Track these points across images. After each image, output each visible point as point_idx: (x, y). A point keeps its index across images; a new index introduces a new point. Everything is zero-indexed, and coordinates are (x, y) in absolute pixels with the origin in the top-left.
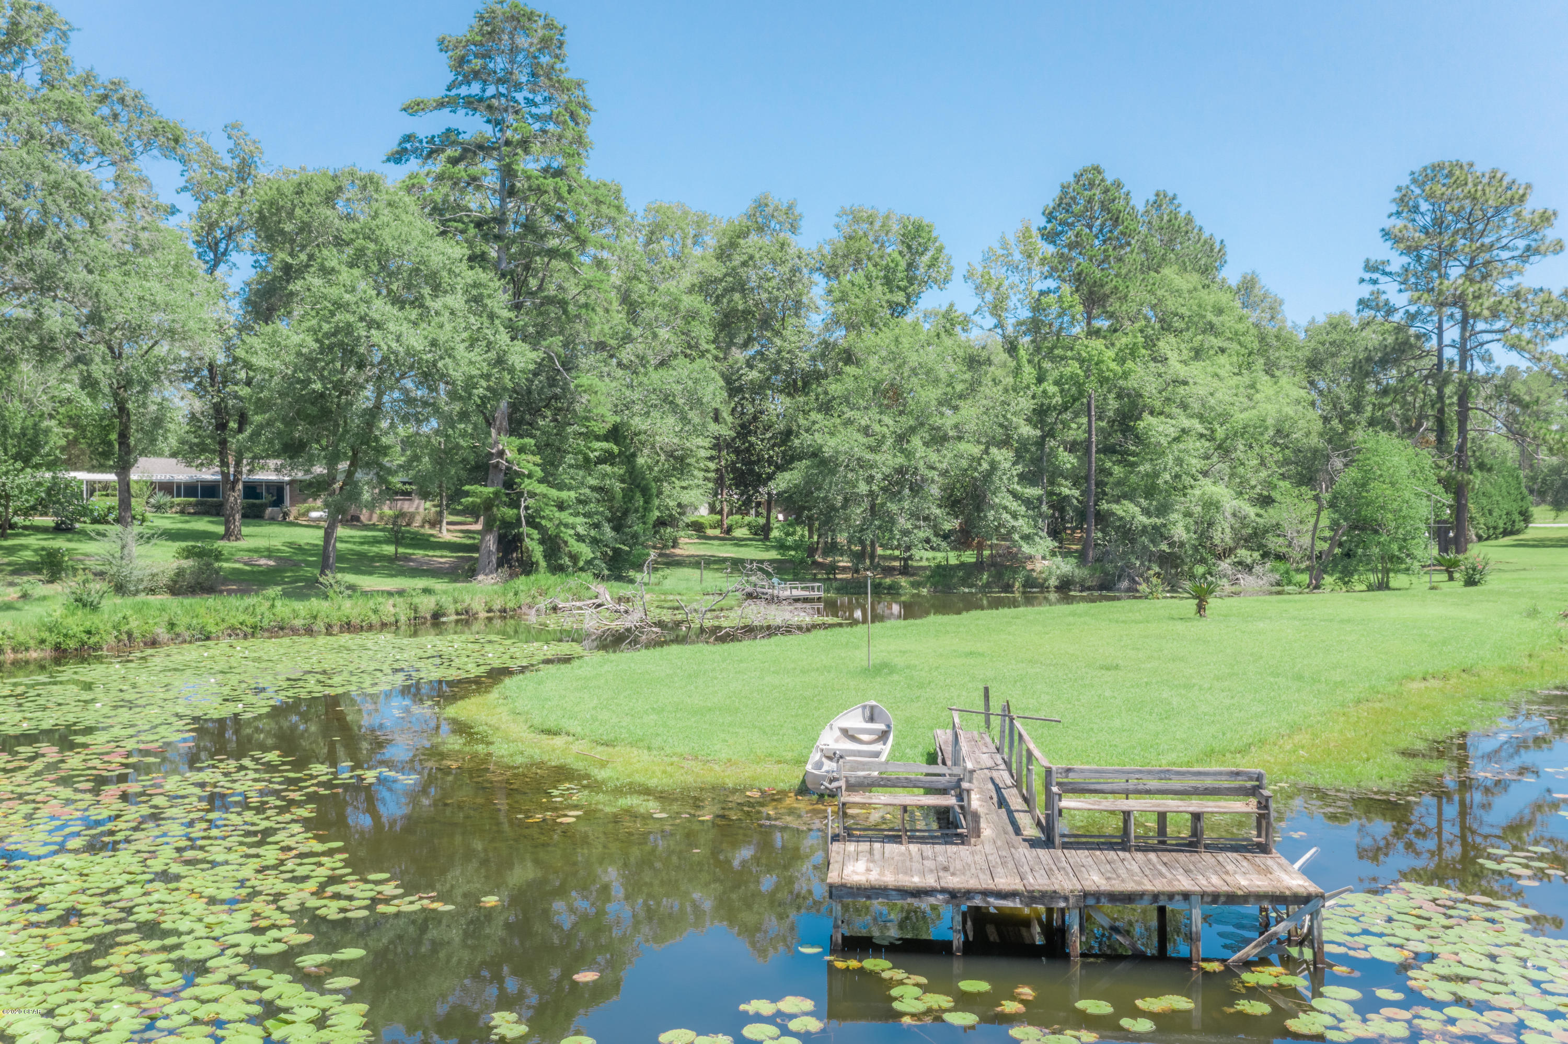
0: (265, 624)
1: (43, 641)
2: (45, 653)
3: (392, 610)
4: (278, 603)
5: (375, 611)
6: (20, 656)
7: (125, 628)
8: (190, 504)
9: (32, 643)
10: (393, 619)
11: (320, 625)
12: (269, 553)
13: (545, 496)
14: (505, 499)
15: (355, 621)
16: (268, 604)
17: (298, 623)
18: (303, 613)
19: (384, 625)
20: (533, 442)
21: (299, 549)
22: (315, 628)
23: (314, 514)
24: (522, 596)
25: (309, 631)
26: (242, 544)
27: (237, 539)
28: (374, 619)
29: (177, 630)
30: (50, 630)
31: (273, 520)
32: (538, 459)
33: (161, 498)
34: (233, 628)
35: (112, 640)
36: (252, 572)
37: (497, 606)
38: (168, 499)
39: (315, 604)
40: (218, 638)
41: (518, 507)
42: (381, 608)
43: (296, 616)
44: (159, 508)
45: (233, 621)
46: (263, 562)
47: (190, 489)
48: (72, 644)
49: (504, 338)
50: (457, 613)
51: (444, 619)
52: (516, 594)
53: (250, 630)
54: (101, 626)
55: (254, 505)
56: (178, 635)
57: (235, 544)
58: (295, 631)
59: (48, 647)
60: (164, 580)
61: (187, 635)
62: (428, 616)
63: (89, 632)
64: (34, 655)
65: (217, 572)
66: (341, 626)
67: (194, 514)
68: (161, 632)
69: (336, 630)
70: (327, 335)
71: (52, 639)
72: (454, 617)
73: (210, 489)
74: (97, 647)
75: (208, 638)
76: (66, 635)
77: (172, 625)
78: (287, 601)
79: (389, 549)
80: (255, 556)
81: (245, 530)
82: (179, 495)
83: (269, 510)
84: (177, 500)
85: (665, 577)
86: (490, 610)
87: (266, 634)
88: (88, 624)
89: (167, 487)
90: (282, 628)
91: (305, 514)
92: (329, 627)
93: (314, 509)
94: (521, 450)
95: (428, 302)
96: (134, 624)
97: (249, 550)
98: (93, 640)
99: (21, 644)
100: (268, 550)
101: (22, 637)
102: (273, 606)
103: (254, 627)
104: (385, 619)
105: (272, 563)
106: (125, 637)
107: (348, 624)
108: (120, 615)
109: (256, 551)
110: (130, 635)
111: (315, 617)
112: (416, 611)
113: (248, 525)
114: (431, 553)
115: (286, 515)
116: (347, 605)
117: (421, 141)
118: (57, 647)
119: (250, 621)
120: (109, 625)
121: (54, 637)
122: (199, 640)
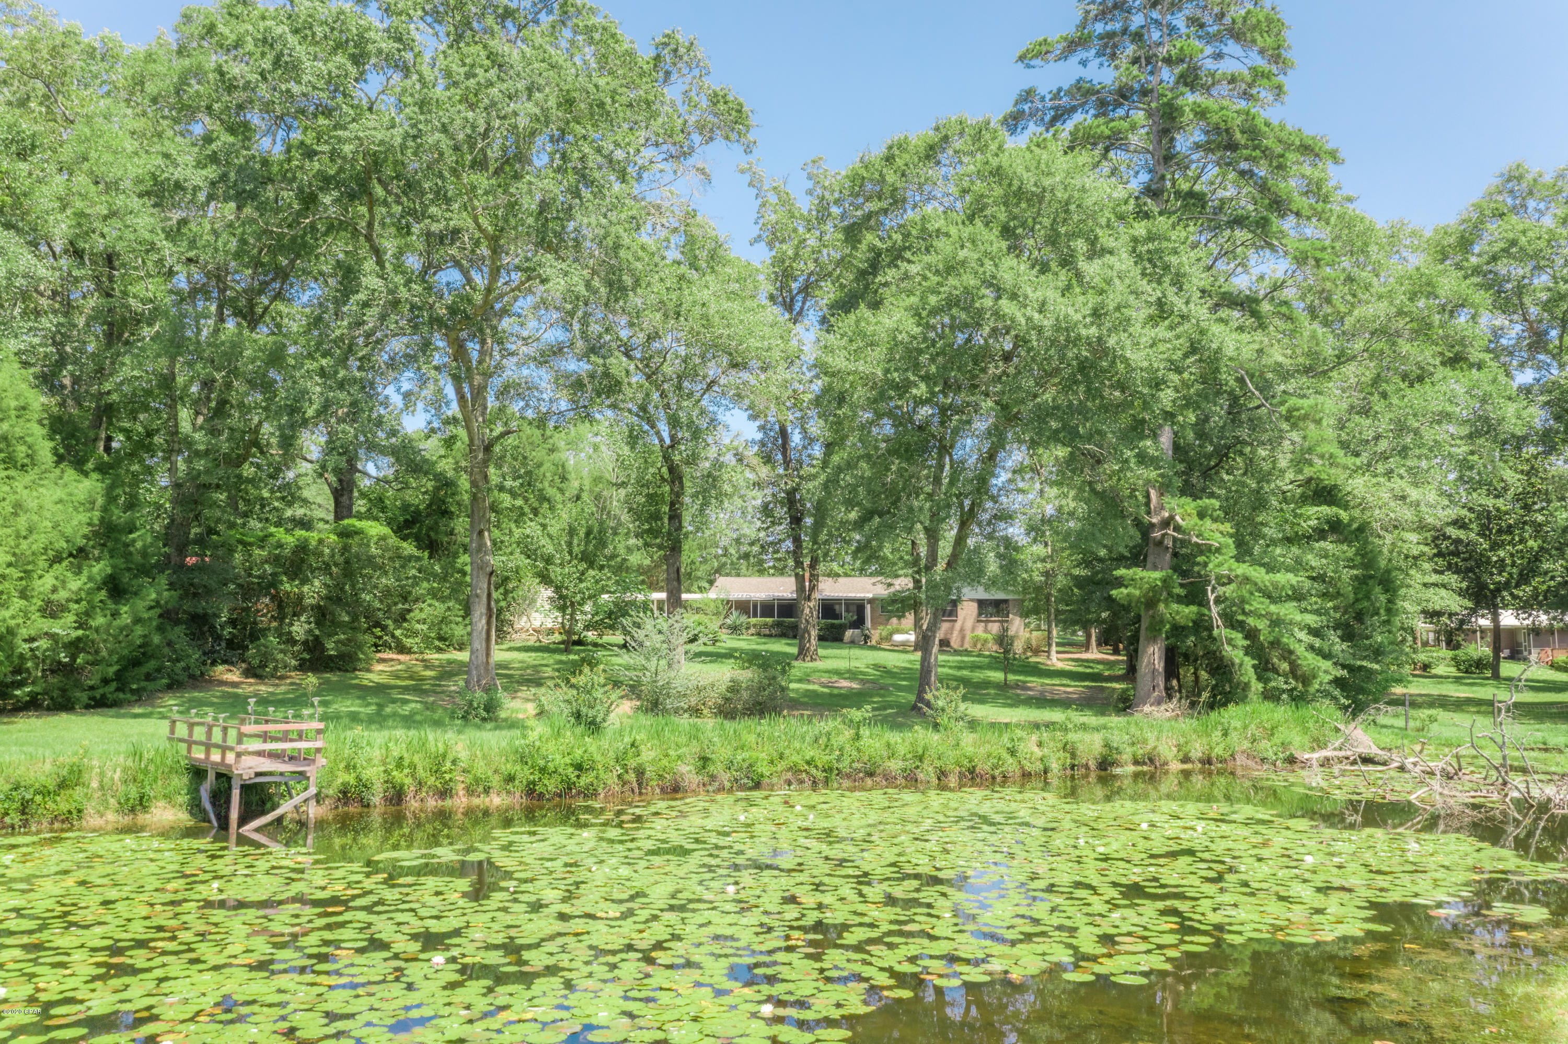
0: (844, 765)
1: (510, 779)
2: (512, 800)
3: (1038, 752)
4: (865, 732)
5: (1012, 752)
6: (476, 801)
7: (632, 763)
8: (765, 625)
9: (496, 781)
10: (1039, 766)
11: (927, 773)
12: (852, 674)
13: (1247, 579)
14: (1178, 590)
15: (983, 767)
16: (849, 733)
17: (895, 766)
18: (902, 750)
19: (1026, 775)
20: (1216, 503)
21: (887, 672)
22: (921, 776)
23: (898, 638)
24: (1234, 736)
25: (911, 780)
26: (819, 664)
27: (812, 660)
28: (1010, 764)
29: (711, 768)
30: (523, 760)
31: (853, 643)
32: (1228, 527)
33: (735, 617)
34: (794, 769)
35: (612, 780)
36: (831, 695)
37: (1197, 752)
38: (743, 619)
39: (921, 735)
40: (772, 787)
41: (1202, 602)
42: (1021, 746)
43: (891, 756)
44: (735, 629)
45: (796, 758)
46: (845, 684)
47: (767, 608)
48: (551, 785)
49: (1200, 311)
50: (1136, 762)
51: (1118, 771)
52: (1225, 734)
53: (820, 775)
54: (598, 757)
55: (833, 625)
56: (713, 778)
57: (811, 664)
58: (889, 779)
59: (518, 788)
60: (714, 698)
61: (725, 778)
62: (1092, 764)
63: (579, 767)
64: (496, 800)
65: (783, 689)
66: (961, 775)
67: (770, 636)
68: (687, 771)
69: (953, 781)
70: (934, 312)
71: (524, 774)
72: (1131, 769)
73: (787, 609)
74: (590, 793)
75: (757, 786)
76: (543, 770)
77: (705, 760)
78: (877, 730)
79: (997, 676)
80: (835, 678)
81: (821, 652)
82: (755, 616)
83: (849, 633)
84: (753, 620)
85: (1433, 720)
86: (1186, 760)
87: (847, 783)
88: (578, 753)
89: (744, 607)
90: (871, 774)
91: (888, 638)
92: (942, 774)
93: (898, 631)
94: (1201, 515)
95: (1082, 265)
96: (648, 755)
97: (828, 672)
98: (584, 781)
99: (477, 780)
100: (849, 671)
101: (480, 768)
102: (857, 737)
103: (828, 770)
104: (1028, 767)
105: (855, 685)
106: (631, 777)
107: (972, 771)
108: (627, 740)
109: (837, 672)
110: (640, 772)
111: (921, 759)
112: (1073, 755)
113: (825, 648)
114: (1048, 681)
115: (867, 638)
116: (968, 740)
117: (1043, 99)
118: (530, 790)
119: (823, 759)
120: (612, 754)
121: (527, 772)
122: (743, 788)
